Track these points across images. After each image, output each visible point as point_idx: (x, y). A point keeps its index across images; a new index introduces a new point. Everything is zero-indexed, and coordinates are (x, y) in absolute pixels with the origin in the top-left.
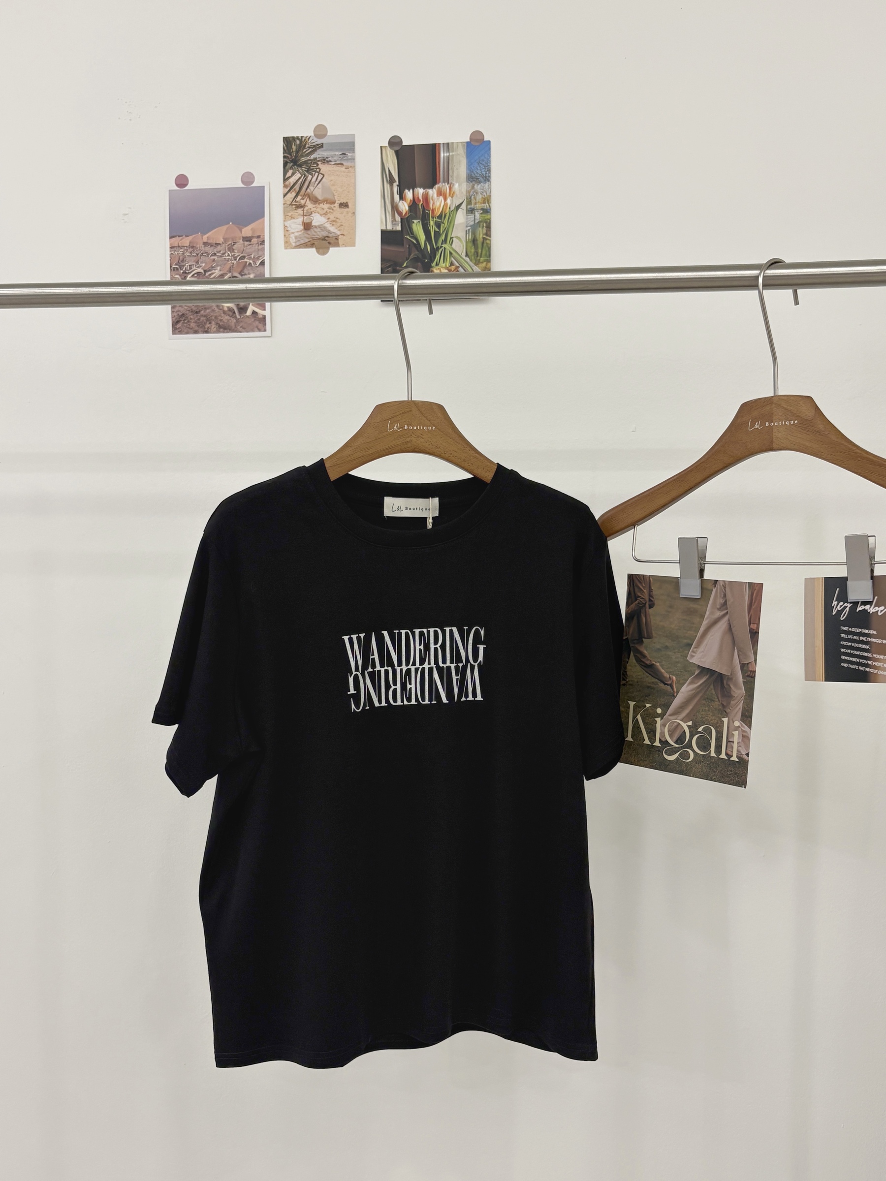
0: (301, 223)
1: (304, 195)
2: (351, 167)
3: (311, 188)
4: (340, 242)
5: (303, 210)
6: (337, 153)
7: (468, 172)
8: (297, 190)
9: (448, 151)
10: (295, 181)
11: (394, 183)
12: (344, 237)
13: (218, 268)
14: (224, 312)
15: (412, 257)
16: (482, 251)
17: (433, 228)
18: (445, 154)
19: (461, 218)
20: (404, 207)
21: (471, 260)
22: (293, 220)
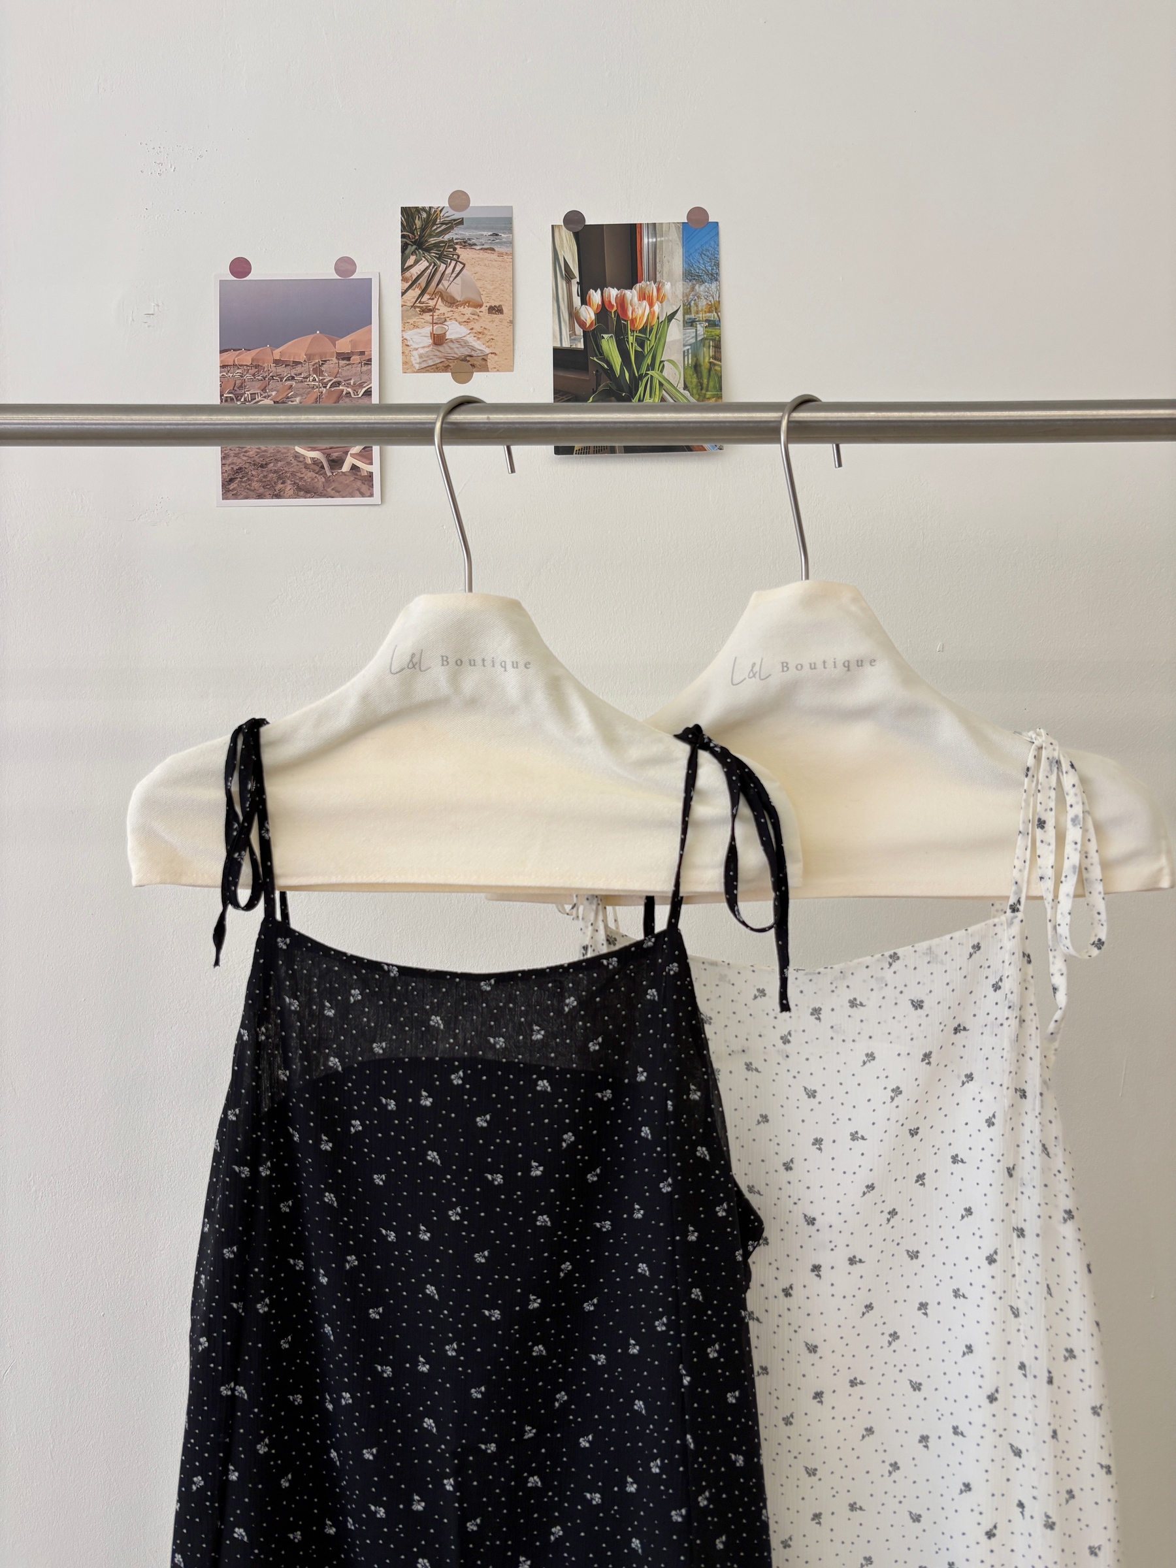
0: (429, 335)
1: (434, 294)
2: (507, 254)
3: (445, 283)
4: (490, 364)
5: (433, 316)
7: (686, 266)
8: (423, 285)
9: (656, 235)
10: (419, 273)
11: (572, 278)
13: (298, 399)
14: (307, 467)
15: (601, 388)
16: (708, 382)
17: (632, 347)
18: (650, 240)
19: (675, 333)
20: (588, 315)
21: (692, 395)
22: (416, 330)
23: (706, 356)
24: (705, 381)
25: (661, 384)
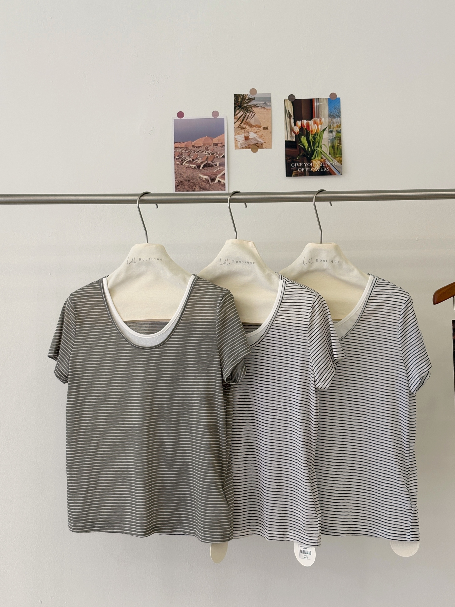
0: (244, 137)
1: (245, 123)
2: (269, 109)
3: (249, 119)
4: (264, 146)
5: (245, 130)
7: (329, 112)
8: (242, 120)
9: (319, 102)
10: (240, 116)
11: (291, 117)
12: (266, 144)
13: (200, 159)
14: (203, 181)
15: (301, 154)
16: (337, 152)
17: (311, 140)
18: (317, 104)
19: (326, 135)
20: (297, 129)
21: (332, 156)
22: (239, 135)
23: (336, 143)
24: (336, 152)
25: (321, 153)
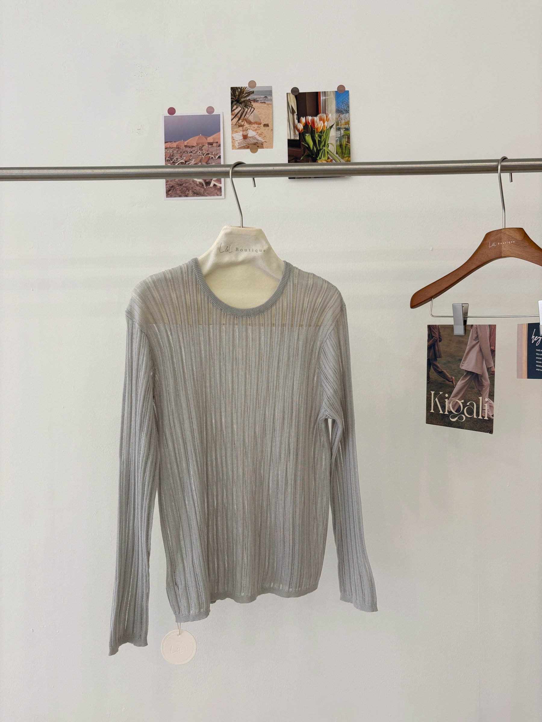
0: (242, 135)
1: (243, 120)
2: (270, 104)
3: (247, 115)
4: (264, 146)
5: (243, 128)
6: (262, 96)
7: (337, 108)
8: (239, 116)
9: (325, 96)
10: (237, 112)
11: (294, 113)
12: (267, 143)
13: (194, 160)
14: (197, 185)
15: (306, 154)
16: (345, 152)
17: (317, 138)
18: (323, 98)
19: (333, 133)
20: (300, 127)
21: (339, 156)
22: (237, 134)
23: (344, 141)
25: (328, 152)
